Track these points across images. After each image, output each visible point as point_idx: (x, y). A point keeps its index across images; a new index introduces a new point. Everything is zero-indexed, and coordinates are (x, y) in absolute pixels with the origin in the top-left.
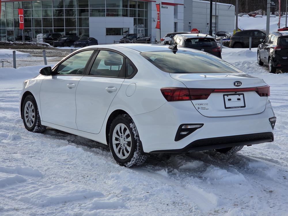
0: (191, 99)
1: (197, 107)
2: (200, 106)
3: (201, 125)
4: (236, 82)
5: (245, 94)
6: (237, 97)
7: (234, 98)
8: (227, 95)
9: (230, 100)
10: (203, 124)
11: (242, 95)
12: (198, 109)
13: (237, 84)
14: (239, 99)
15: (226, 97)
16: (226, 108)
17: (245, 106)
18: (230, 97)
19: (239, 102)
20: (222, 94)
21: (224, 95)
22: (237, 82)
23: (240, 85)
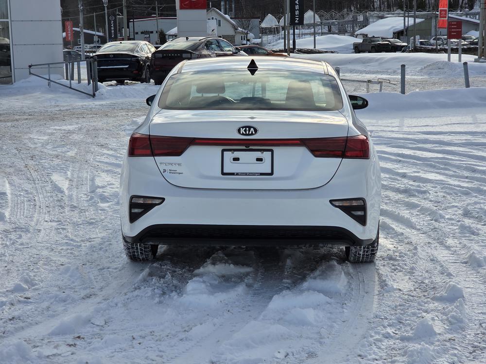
0: (153, 154)
1: (162, 168)
2: (168, 168)
3: (160, 201)
4: (243, 127)
5: (277, 150)
6: (258, 154)
7: (248, 156)
8: (233, 151)
9: (236, 159)
10: (163, 199)
12: (164, 172)
13: (245, 131)
14: (260, 160)
15: (227, 154)
16: (223, 174)
17: (272, 174)
18: (237, 154)
19: (259, 164)
20: (219, 148)
21: (223, 151)
22: (246, 127)
23: (252, 134)
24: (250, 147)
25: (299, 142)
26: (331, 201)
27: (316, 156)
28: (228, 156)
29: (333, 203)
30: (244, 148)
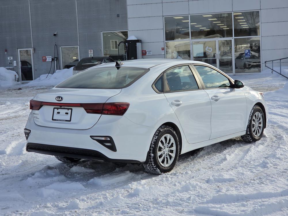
2: (35, 116)
4: (57, 97)
6: (66, 111)
7: (63, 111)
8: (58, 109)
9: (58, 113)
11: (71, 110)
12: (34, 118)
13: (58, 99)
14: (67, 113)
15: (56, 110)
16: (53, 119)
17: (70, 121)
18: (59, 110)
19: (66, 116)
20: (53, 107)
21: (54, 108)
23: (60, 101)
24: (62, 107)
25: (79, 105)
26: (91, 136)
27: (88, 112)
28: (56, 111)
29: (92, 137)
30: (59, 107)
